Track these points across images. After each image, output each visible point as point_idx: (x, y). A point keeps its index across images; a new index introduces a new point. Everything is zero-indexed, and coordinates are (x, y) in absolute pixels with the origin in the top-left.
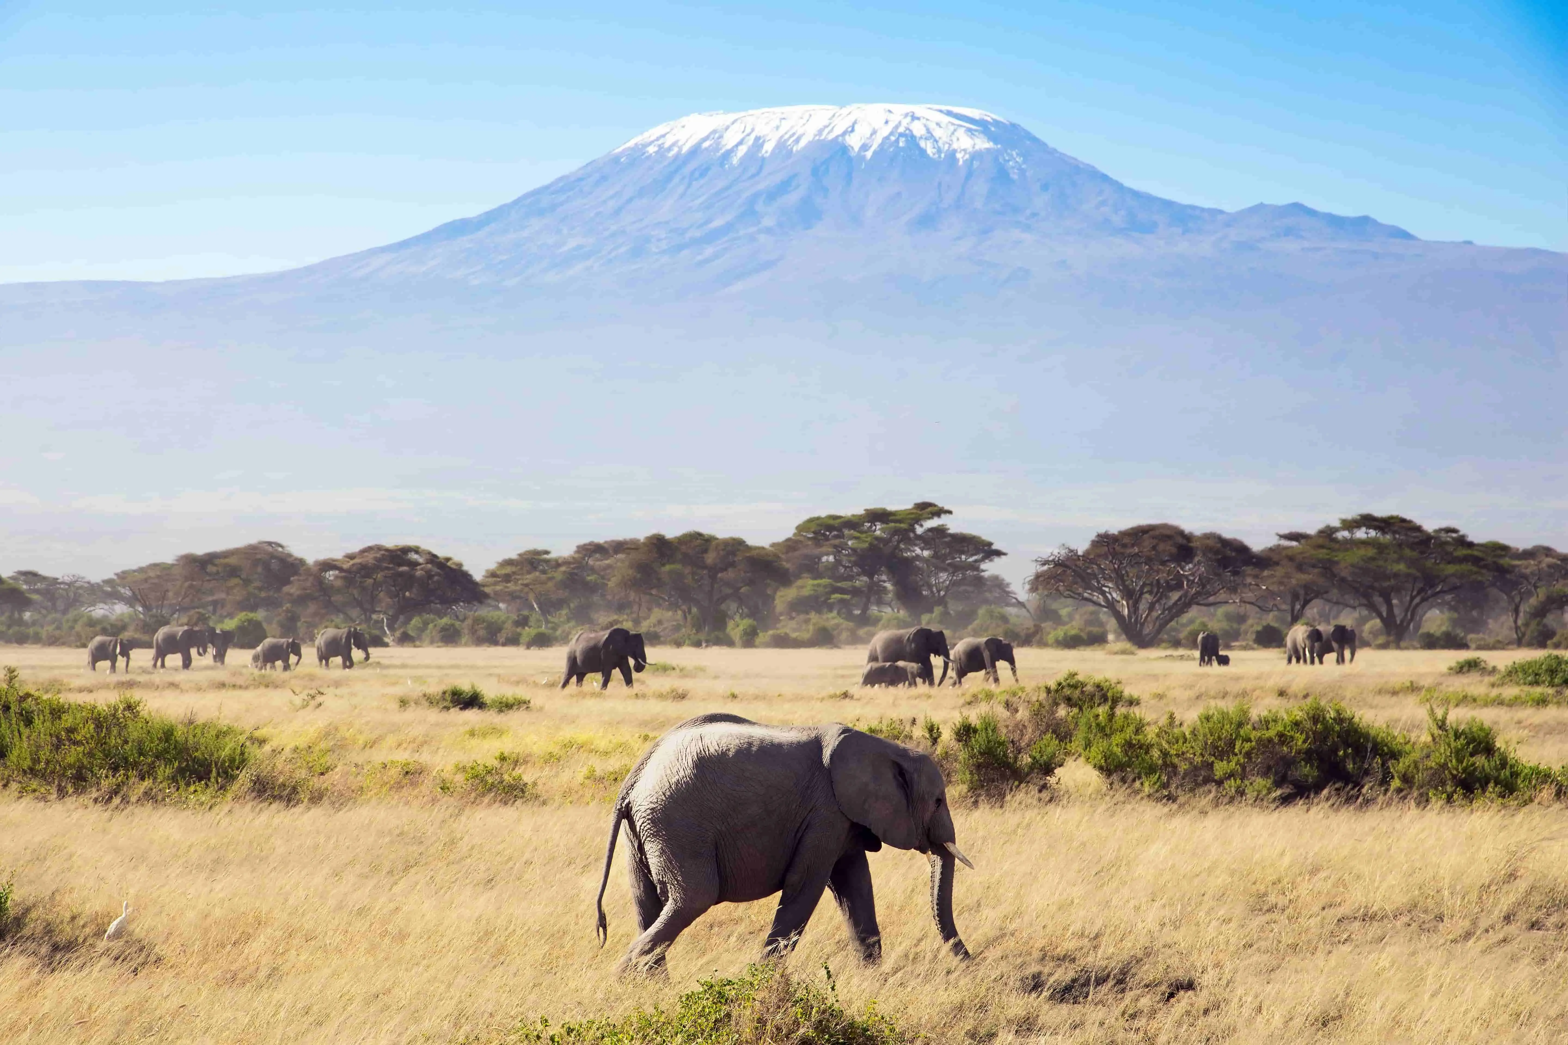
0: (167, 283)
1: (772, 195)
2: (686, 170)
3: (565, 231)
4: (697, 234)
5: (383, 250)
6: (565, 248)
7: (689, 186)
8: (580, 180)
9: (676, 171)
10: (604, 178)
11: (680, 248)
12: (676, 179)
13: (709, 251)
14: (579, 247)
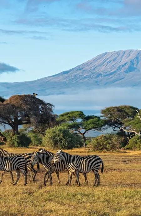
0: (14, 83)
1: (123, 66)
2: (107, 61)
3: (84, 73)
4: (108, 73)
5: (51, 76)
6: (84, 76)
7: (107, 64)
8: (87, 63)
9: (105, 62)
10: (92, 63)
11: (106, 76)
12: (105, 63)
13: (111, 76)
14: (87, 76)
